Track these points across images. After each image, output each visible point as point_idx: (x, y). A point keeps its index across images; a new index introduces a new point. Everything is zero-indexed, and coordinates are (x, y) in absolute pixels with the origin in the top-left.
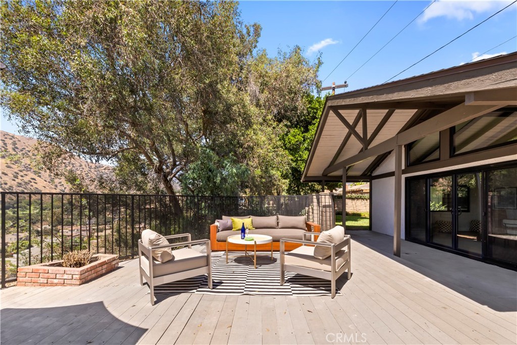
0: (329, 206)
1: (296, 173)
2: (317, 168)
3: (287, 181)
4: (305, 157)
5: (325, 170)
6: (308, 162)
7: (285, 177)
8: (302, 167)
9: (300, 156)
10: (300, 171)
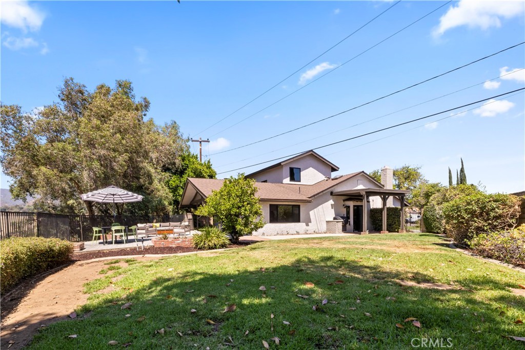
0: (191, 219)
1: (176, 202)
2: (186, 201)
3: (172, 207)
4: (181, 193)
5: (191, 202)
6: (183, 196)
7: (170, 204)
8: (180, 199)
9: (178, 193)
10: (178, 201)
